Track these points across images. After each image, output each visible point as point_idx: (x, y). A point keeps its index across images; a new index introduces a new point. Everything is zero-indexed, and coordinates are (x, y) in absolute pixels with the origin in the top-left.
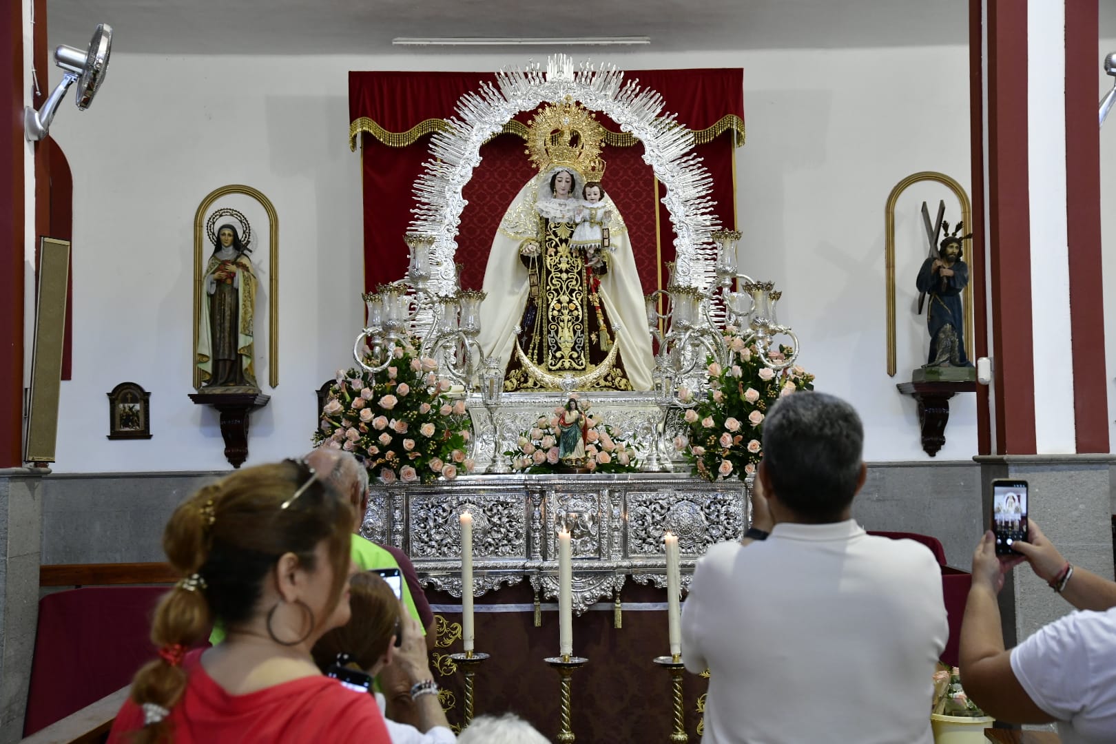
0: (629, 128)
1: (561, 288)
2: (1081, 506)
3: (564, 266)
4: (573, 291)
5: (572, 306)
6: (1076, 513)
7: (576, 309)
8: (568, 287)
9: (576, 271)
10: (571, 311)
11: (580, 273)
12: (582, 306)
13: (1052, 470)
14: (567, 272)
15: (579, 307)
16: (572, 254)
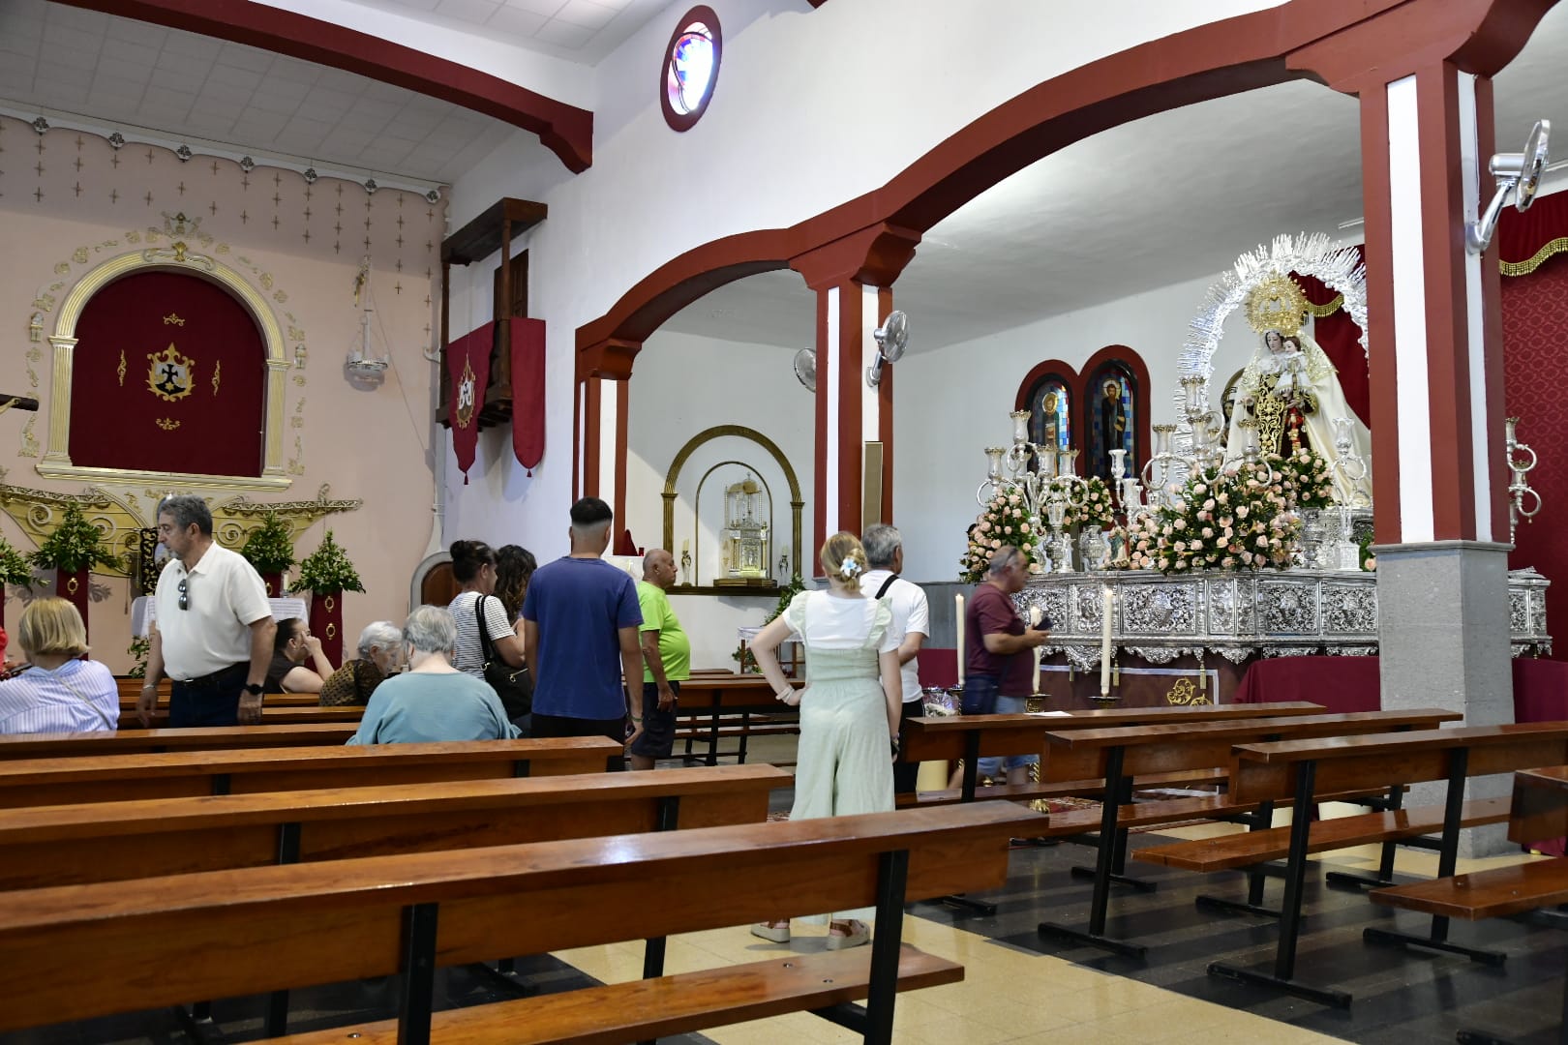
0: (1332, 283)
1: (1264, 429)
2: (1436, 589)
3: (1269, 410)
4: (1273, 429)
5: (1269, 443)
6: (1431, 596)
7: (1273, 444)
8: (1269, 427)
9: (1278, 413)
10: (1268, 447)
11: (1281, 415)
12: (1277, 441)
13: (1410, 557)
14: (1271, 414)
15: (1275, 443)
16: (1276, 399)
